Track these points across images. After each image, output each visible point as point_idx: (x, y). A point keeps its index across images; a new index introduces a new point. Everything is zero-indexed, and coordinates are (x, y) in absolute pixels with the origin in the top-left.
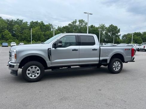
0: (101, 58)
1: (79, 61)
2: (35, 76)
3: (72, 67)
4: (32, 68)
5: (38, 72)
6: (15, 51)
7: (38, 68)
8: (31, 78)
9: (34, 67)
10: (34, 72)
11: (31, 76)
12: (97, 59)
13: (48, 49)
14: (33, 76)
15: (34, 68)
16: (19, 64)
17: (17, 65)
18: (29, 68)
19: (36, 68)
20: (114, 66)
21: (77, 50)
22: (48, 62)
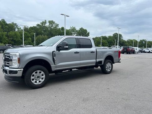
0: (98, 60)
1: (80, 64)
2: (40, 81)
3: (73, 70)
4: (36, 73)
5: (42, 77)
6: (18, 54)
7: (42, 73)
8: (35, 84)
9: (38, 71)
10: (38, 77)
11: (36, 82)
12: (95, 60)
13: (53, 52)
14: (38, 81)
15: (38, 73)
16: (23, 69)
17: (20, 70)
18: (34, 73)
19: (40, 73)
20: (106, 67)
21: (79, 53)
22: (53, 66)
